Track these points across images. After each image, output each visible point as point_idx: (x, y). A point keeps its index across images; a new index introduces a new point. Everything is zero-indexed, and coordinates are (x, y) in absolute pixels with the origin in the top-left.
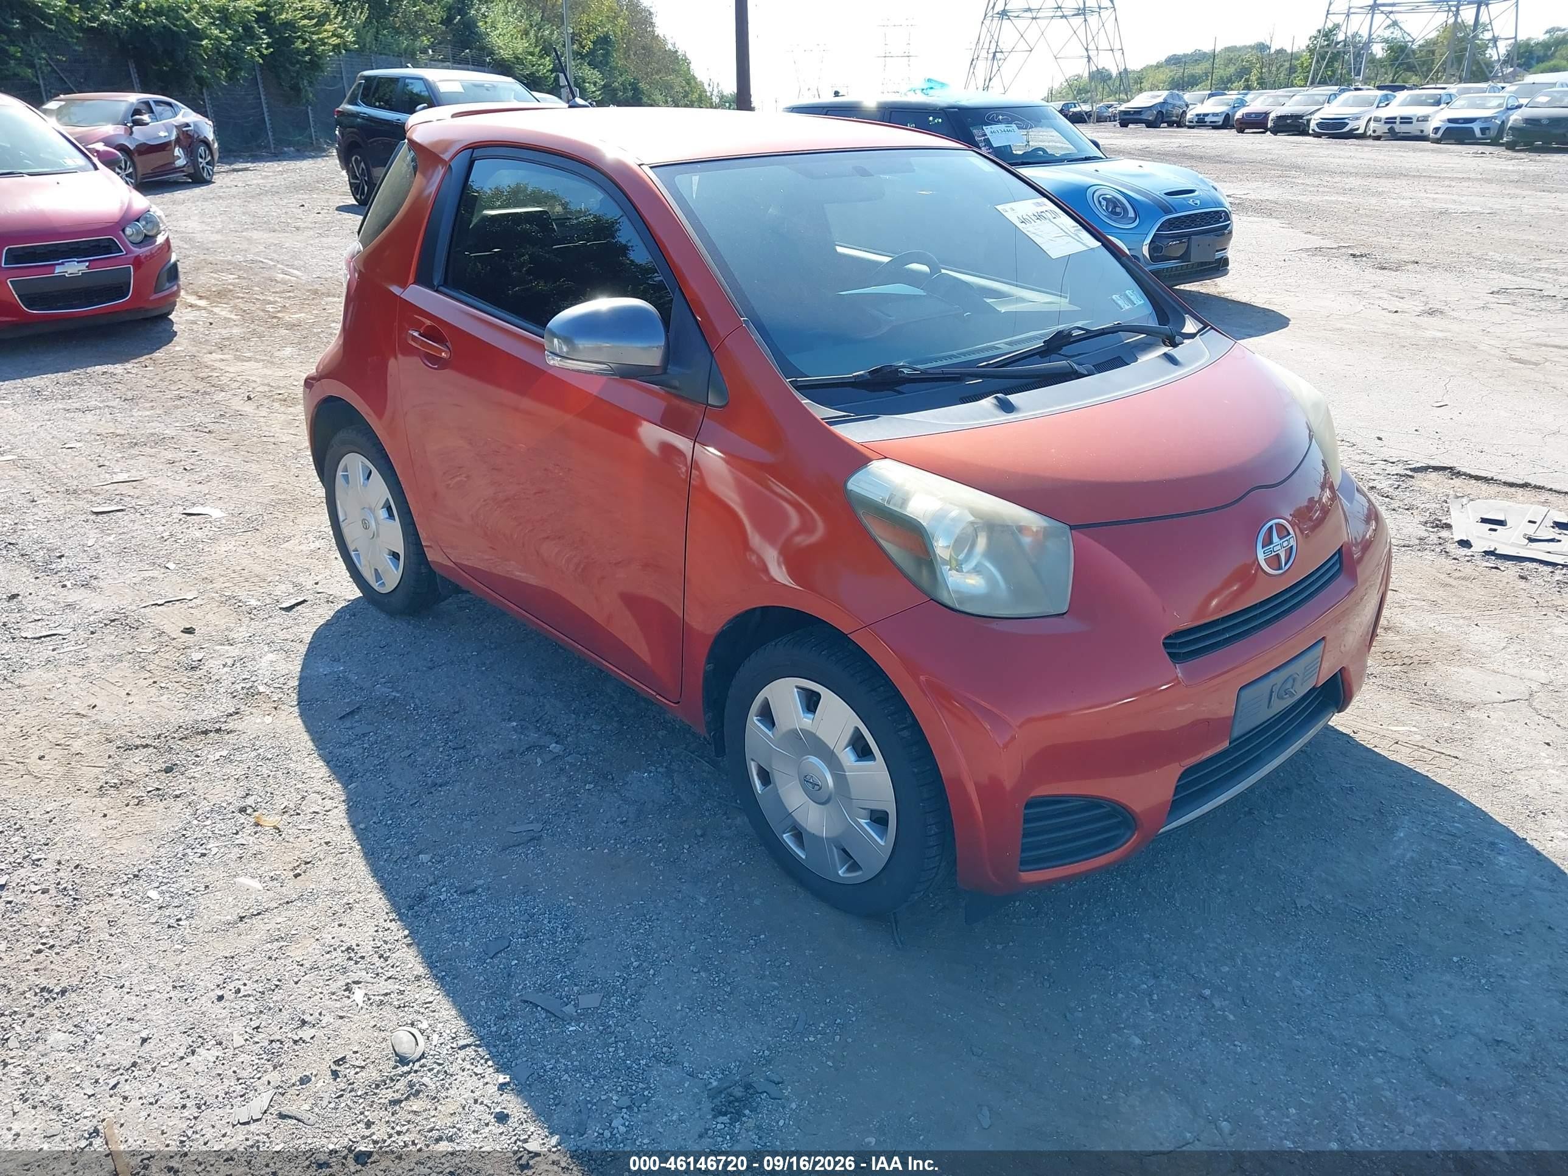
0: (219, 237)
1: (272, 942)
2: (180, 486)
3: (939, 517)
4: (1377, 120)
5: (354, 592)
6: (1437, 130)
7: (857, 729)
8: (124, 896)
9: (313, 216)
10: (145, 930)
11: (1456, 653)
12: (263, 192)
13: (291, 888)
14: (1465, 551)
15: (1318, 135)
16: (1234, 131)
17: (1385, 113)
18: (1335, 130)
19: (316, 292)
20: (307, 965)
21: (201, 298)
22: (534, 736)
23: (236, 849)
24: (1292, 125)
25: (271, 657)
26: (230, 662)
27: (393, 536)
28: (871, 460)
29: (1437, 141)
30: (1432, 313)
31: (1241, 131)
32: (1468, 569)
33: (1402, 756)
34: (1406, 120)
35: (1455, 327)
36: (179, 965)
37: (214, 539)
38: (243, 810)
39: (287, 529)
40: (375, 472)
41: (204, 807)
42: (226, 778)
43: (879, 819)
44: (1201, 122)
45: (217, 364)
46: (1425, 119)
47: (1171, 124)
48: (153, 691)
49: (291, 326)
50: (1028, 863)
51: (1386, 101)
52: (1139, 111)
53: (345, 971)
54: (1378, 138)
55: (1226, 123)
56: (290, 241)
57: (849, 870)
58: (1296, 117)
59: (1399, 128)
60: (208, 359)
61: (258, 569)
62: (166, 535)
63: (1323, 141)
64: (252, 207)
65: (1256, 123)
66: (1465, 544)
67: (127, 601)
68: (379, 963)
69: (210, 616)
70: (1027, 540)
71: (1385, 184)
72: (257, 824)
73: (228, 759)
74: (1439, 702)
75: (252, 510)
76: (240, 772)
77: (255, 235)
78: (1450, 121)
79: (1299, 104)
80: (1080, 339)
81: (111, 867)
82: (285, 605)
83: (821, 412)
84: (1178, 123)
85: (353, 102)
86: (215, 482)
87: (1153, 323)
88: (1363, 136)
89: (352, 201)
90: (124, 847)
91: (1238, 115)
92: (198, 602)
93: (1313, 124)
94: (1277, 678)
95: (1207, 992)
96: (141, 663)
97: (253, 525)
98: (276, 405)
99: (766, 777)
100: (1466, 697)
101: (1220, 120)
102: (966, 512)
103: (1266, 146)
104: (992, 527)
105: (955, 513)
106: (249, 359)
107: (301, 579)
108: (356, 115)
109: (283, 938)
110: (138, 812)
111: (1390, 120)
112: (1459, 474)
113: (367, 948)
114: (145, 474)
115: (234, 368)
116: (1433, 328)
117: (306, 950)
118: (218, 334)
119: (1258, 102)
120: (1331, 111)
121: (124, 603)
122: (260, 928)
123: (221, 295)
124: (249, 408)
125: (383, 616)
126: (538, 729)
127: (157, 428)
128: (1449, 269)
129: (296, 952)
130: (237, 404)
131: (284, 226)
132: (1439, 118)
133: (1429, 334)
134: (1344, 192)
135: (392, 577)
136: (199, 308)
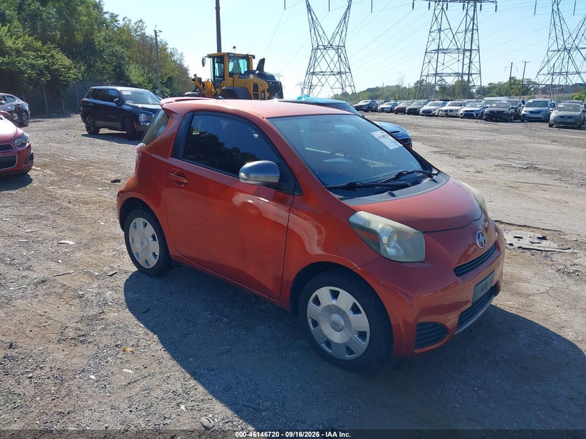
0: (37, 145)
1: (144, 391)
2: (53, 233)
3: (383, 229)
4: (442, 111)
5: (135, 269)
6: (462, 114)
7: (354, 303)
8: (80, 378)
9: (73, 138)
10: (93, 389)
11: (520, 280)
12: (48, 130)
13: (145, 372)
14: (511, 247)
15: (422, 115)
16: (394, 114)
17: (444, 108)
18: (428, 114)
19: (82, 165)
20: (160, 398)
21: (37, 167)
22: (217, 316)
23: (119, 360)
24: (414, 112)
25: (111, 292)
26: (94, 295)
27: (155, 247)
28: (356, 211)
29: (462, 118)
30: (478, 172)
31: (397, 113)
32: (515, 253)
33: (513, 311)
34: (451, 111)
35: (487, 176)
36: (111, 401)
37: (73, 252)
38: (117, 346)
39: (101, 248)
40: (148, 223)
41: (101, 346)
42: (106, 335)
43: (362, 335)
44: (383, 110)
45: (52, 190)
46: (457, 110)
47: (372, 111)
48: (68, 306)
49: (77, 177)
50: (417, 346)
51: (444, 105)
52: (362, 106)
53: (174, 399)
54: (442, 117)
55: (391, 111)
56: (66, 147)
57: (349, 355)
58: (415, 109)
59: (449, 113)
60: (48, 188)
61: (94, 262)
62: (54, 250)
63: (424, 117)
64: (47, 134)
65: (402, 111)
66: (511, 245)
67: (45, 274)
68: (186, 396)
69: (81, 279)
70: (409, 236)
71: (450, 132)
72: (124, 351)
73: (104, 329)
74: (520, 294)
75: (84, 241)
76: (111, 333)
77: (52, 144)
78: (466, 111)
79: (415, 105)
80: (406, 175)
81: (72, 368)
82: (109, 274)
83: (337, 197)
84: (375, 110)
85: (88, 97)
86: (66, 232)
87: (421, 170)
88: (437, 116)
89: (86, 133)
90: (74, 361)
91: (396, 108)
92: (75, 274)
93: (421, 111)
94: (484, 283)
95: (476, 389)
96: (60, 296)
97: (87, 246)
98: (81, 205)
99: (315, 323)
100: (528, 292)
101: (389, 110)
102: (390, 228)
103: (407, 119)
104: (399, 232)
105: (387, 228)
106: (65, 188)
107: (112, 265)
108: (88, 102)
109: (148, 390)
110: (76, 349)
111: (446, 111)
112: (503, 223)
113: (180, 391)
114: (37, 229)
115: (60, 192)
116: (481, 177)
117: (158, 393)
118: (49, 179)
119: (401, 104)
120: (426, 108)
121: (46, 275)
122: (137, 388)
123: (45, 166)
124: (70, 206)
125: (147, 277)
126: (218, 314)
127: (38, 213)
128: (479, 158)
129: (154, 394)
130: (65, 204)
131: (62, 142)
132: (462, 110)
133: (480, 179)
134: (437, 133)
135: (153, 262)
136: (38, 170)
